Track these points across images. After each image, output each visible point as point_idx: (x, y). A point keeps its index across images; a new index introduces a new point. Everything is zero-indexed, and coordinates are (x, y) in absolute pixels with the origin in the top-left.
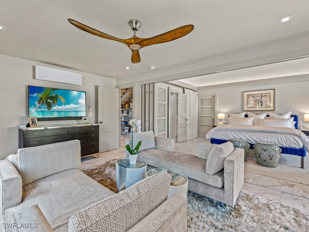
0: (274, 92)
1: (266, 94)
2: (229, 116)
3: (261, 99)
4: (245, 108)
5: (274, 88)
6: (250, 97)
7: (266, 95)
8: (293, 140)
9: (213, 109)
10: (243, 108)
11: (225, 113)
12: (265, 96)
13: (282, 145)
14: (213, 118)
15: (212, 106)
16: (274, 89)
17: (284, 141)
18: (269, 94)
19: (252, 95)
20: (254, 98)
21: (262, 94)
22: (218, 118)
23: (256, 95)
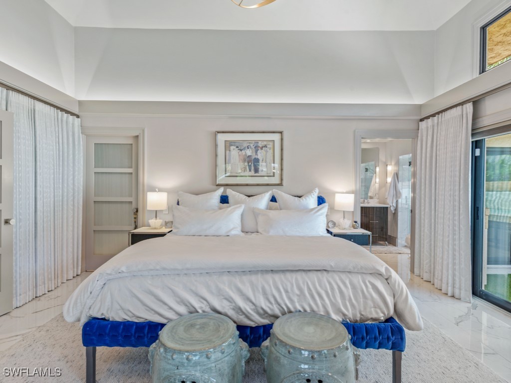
0: (282, 139)
1: (265, 143)
2: (178, 204)
3: (256, 154)
4: (221, 178)
5: (281, 130)
6: (232, 148)
7: (265, 146)
8: (375, 295)
9: (135, 176)
10: (215, 177)
11: (169, 191)
12: (264, 148)
13: (344, 315)
14: (134, 206)
15: (131, 167)
16: (281, 133)
17: (350, 300)
18: (271, 143)
19: (237, 144)
20: (240, 152)
21: (257, 142)
22: (148, 209)
23: (245, 145)
